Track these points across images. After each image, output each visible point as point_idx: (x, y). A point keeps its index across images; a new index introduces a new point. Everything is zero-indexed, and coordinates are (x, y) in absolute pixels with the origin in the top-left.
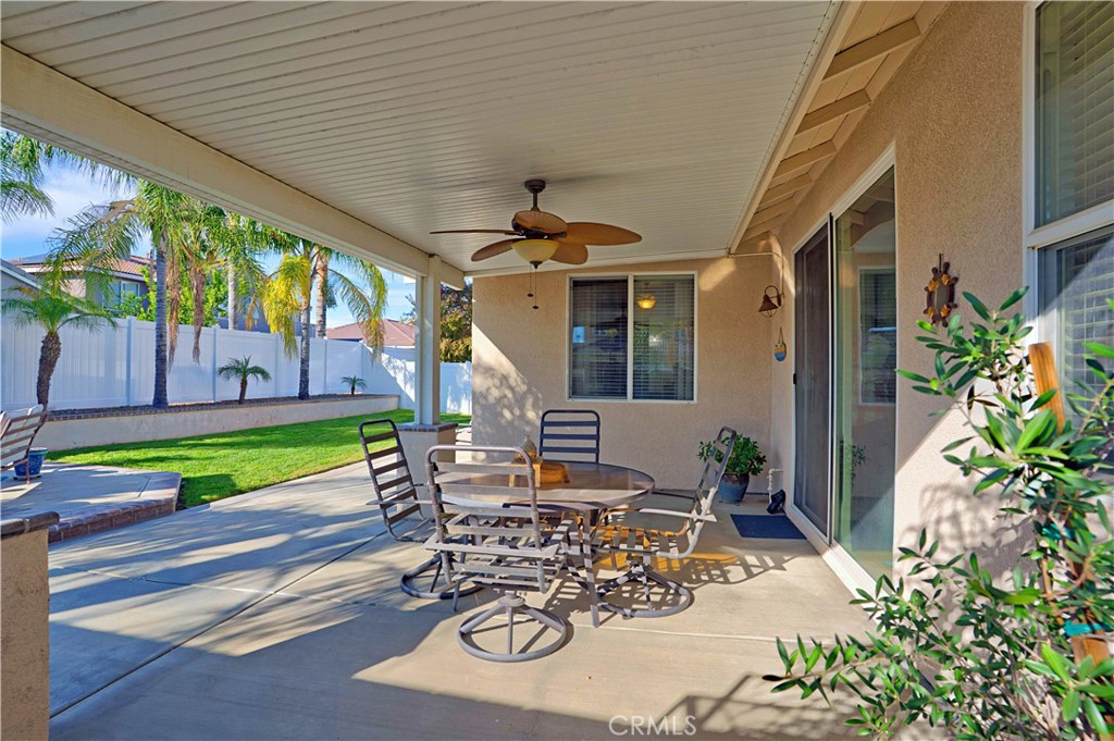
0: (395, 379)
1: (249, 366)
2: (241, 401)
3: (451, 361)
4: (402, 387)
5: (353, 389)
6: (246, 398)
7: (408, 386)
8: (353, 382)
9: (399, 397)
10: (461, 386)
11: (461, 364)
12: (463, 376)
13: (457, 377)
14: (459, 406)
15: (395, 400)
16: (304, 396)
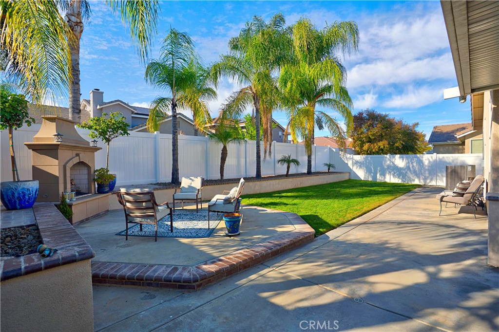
0: (347, 164)
1: (291, 159)
2: (287, 175)
3: (370, 154)
4: (352, 168)
5: (329, 169)
6: (289, 173)
7: (355, 167)
8: (329, 166)
9: (350, 173)
10: (386, 167)
11: (385, 155)
12: (386, 162)
13: (383, 162)
14: (385, 178)
15: (348, 174)
16: (309, 173)
